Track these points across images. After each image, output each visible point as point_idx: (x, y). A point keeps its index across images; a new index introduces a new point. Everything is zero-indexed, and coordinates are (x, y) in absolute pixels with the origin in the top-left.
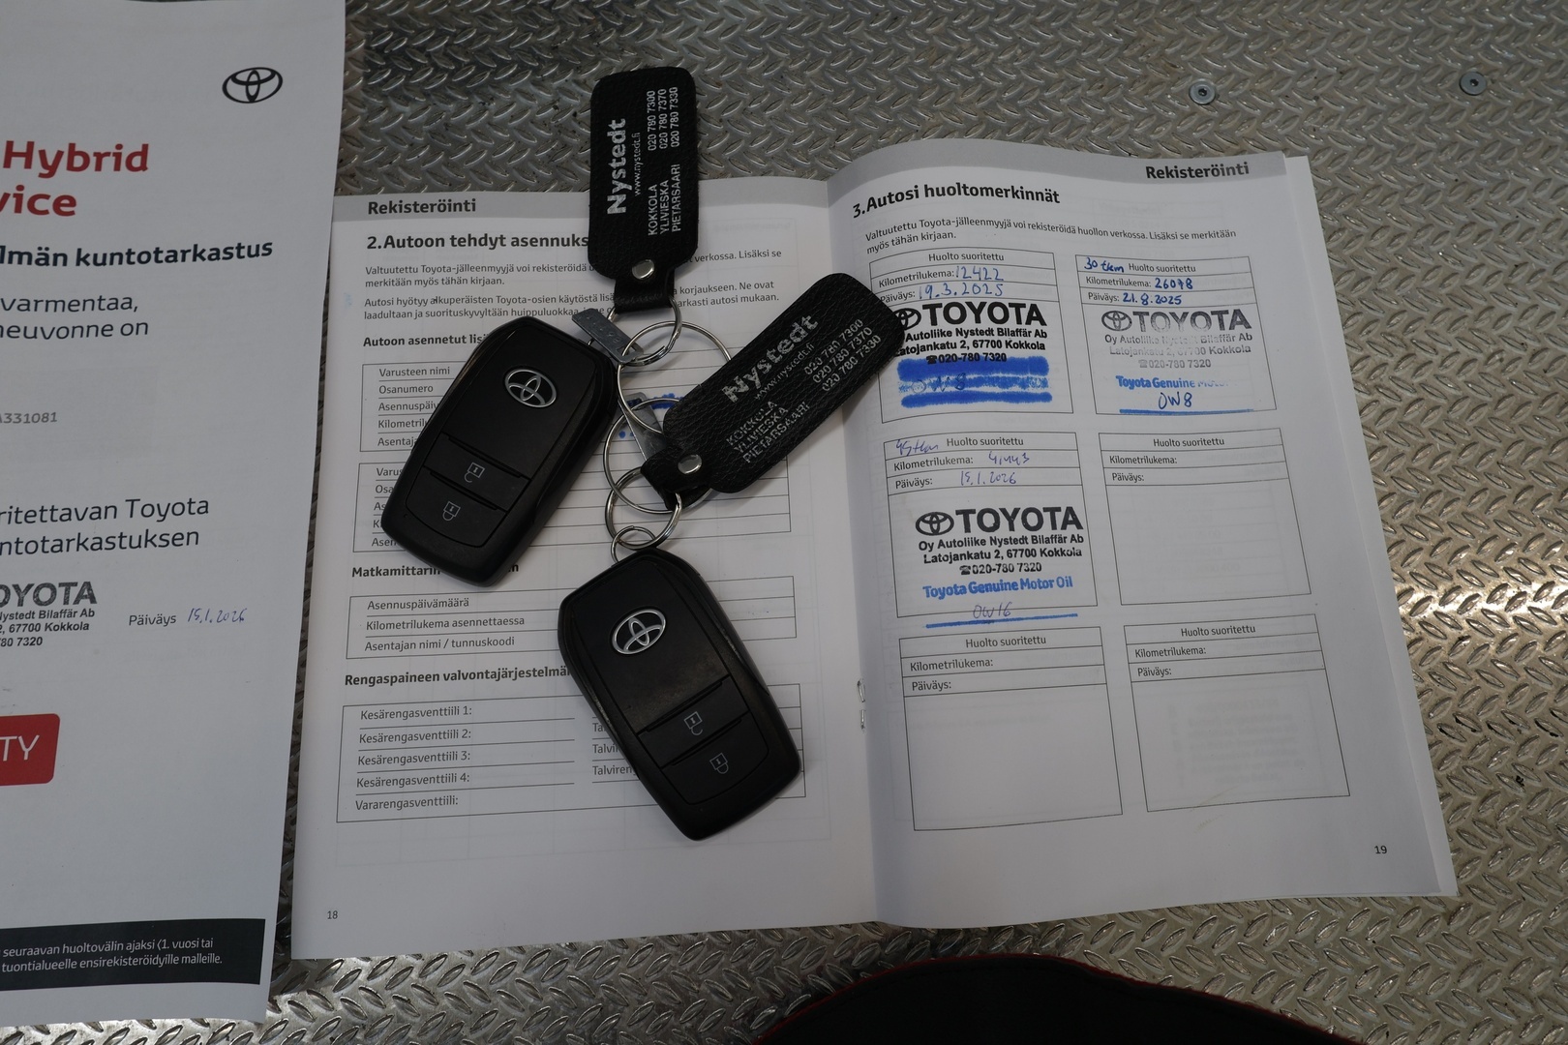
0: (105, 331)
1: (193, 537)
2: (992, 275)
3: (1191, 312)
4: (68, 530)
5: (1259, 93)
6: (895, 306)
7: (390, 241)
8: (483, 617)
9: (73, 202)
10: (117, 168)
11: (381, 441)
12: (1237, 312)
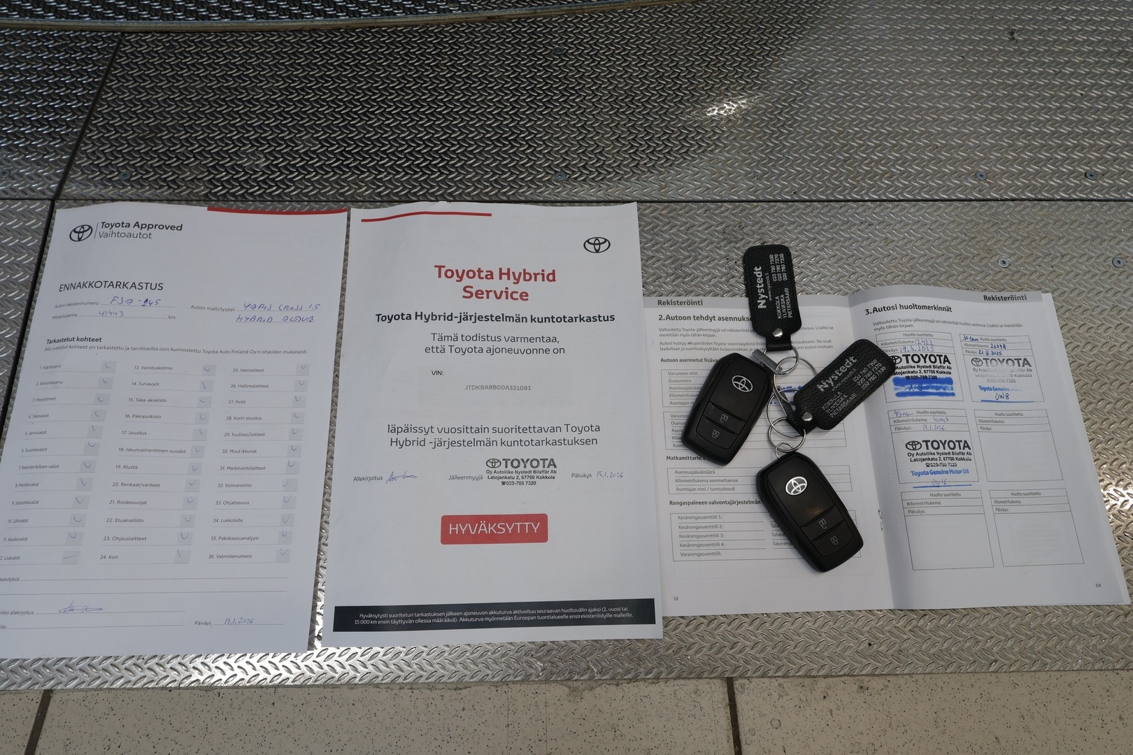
0: (547, 351)
1: (594, 441)
2: (929, 343)
3: (1006, 359)
4: (541, 436)
5: (1028, 263)
6: (890, 354)
7: (668, 317)
8: (721, 478)
9: (527, 295)
10: (543, 280)
11: (671, 403)
12: (1025, 359)
